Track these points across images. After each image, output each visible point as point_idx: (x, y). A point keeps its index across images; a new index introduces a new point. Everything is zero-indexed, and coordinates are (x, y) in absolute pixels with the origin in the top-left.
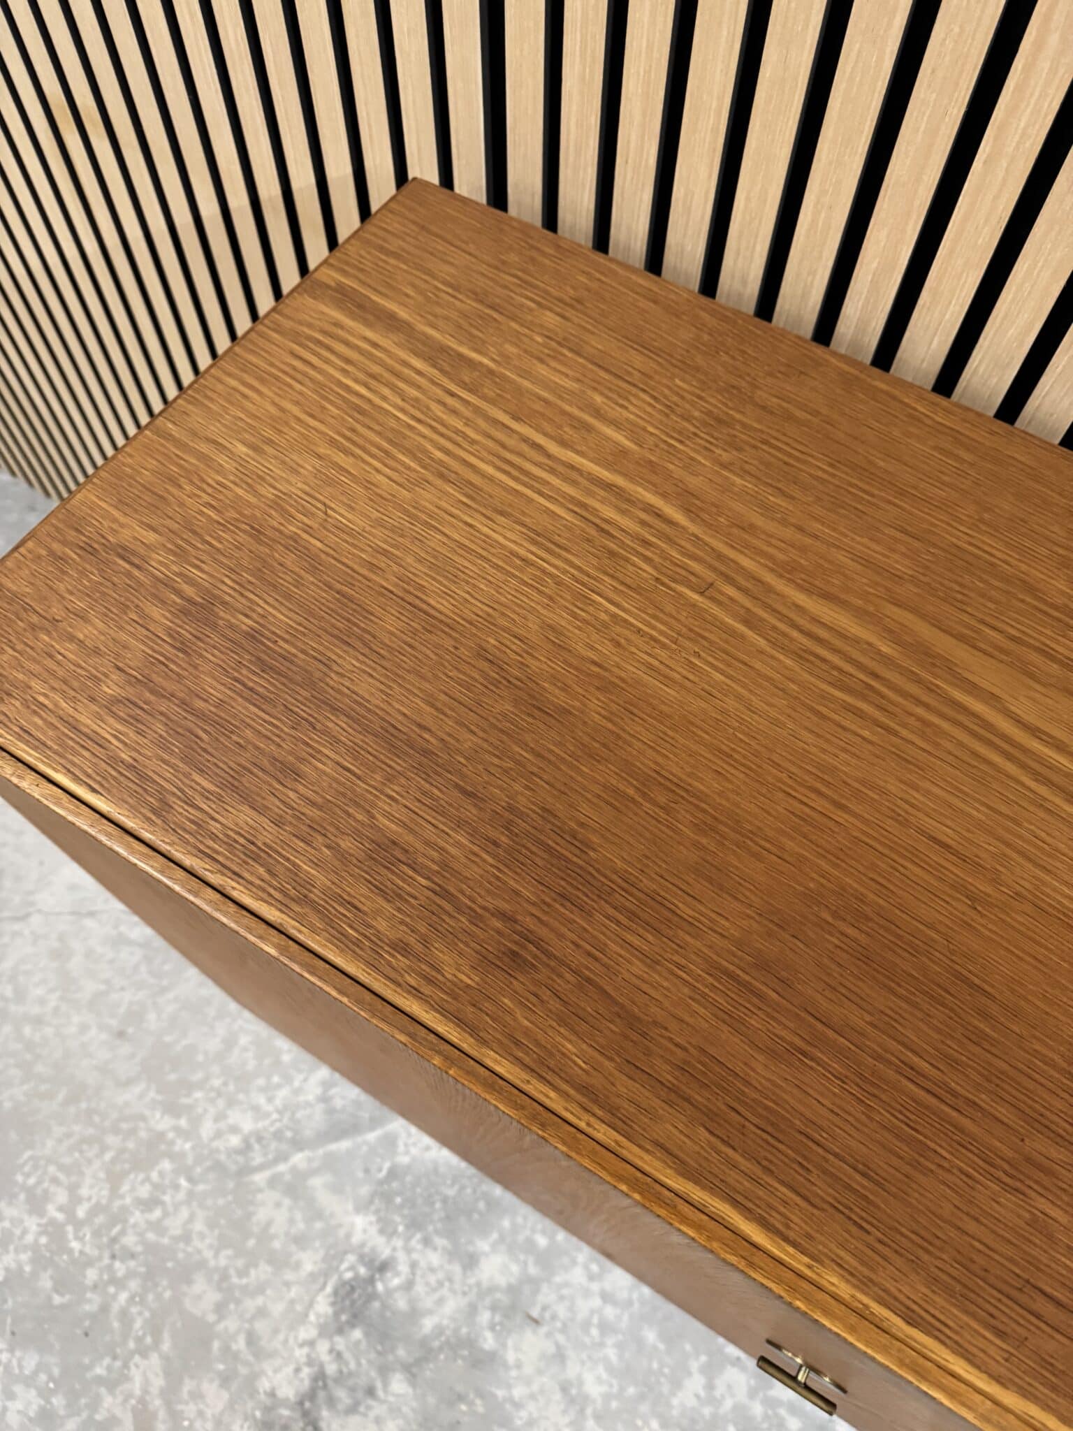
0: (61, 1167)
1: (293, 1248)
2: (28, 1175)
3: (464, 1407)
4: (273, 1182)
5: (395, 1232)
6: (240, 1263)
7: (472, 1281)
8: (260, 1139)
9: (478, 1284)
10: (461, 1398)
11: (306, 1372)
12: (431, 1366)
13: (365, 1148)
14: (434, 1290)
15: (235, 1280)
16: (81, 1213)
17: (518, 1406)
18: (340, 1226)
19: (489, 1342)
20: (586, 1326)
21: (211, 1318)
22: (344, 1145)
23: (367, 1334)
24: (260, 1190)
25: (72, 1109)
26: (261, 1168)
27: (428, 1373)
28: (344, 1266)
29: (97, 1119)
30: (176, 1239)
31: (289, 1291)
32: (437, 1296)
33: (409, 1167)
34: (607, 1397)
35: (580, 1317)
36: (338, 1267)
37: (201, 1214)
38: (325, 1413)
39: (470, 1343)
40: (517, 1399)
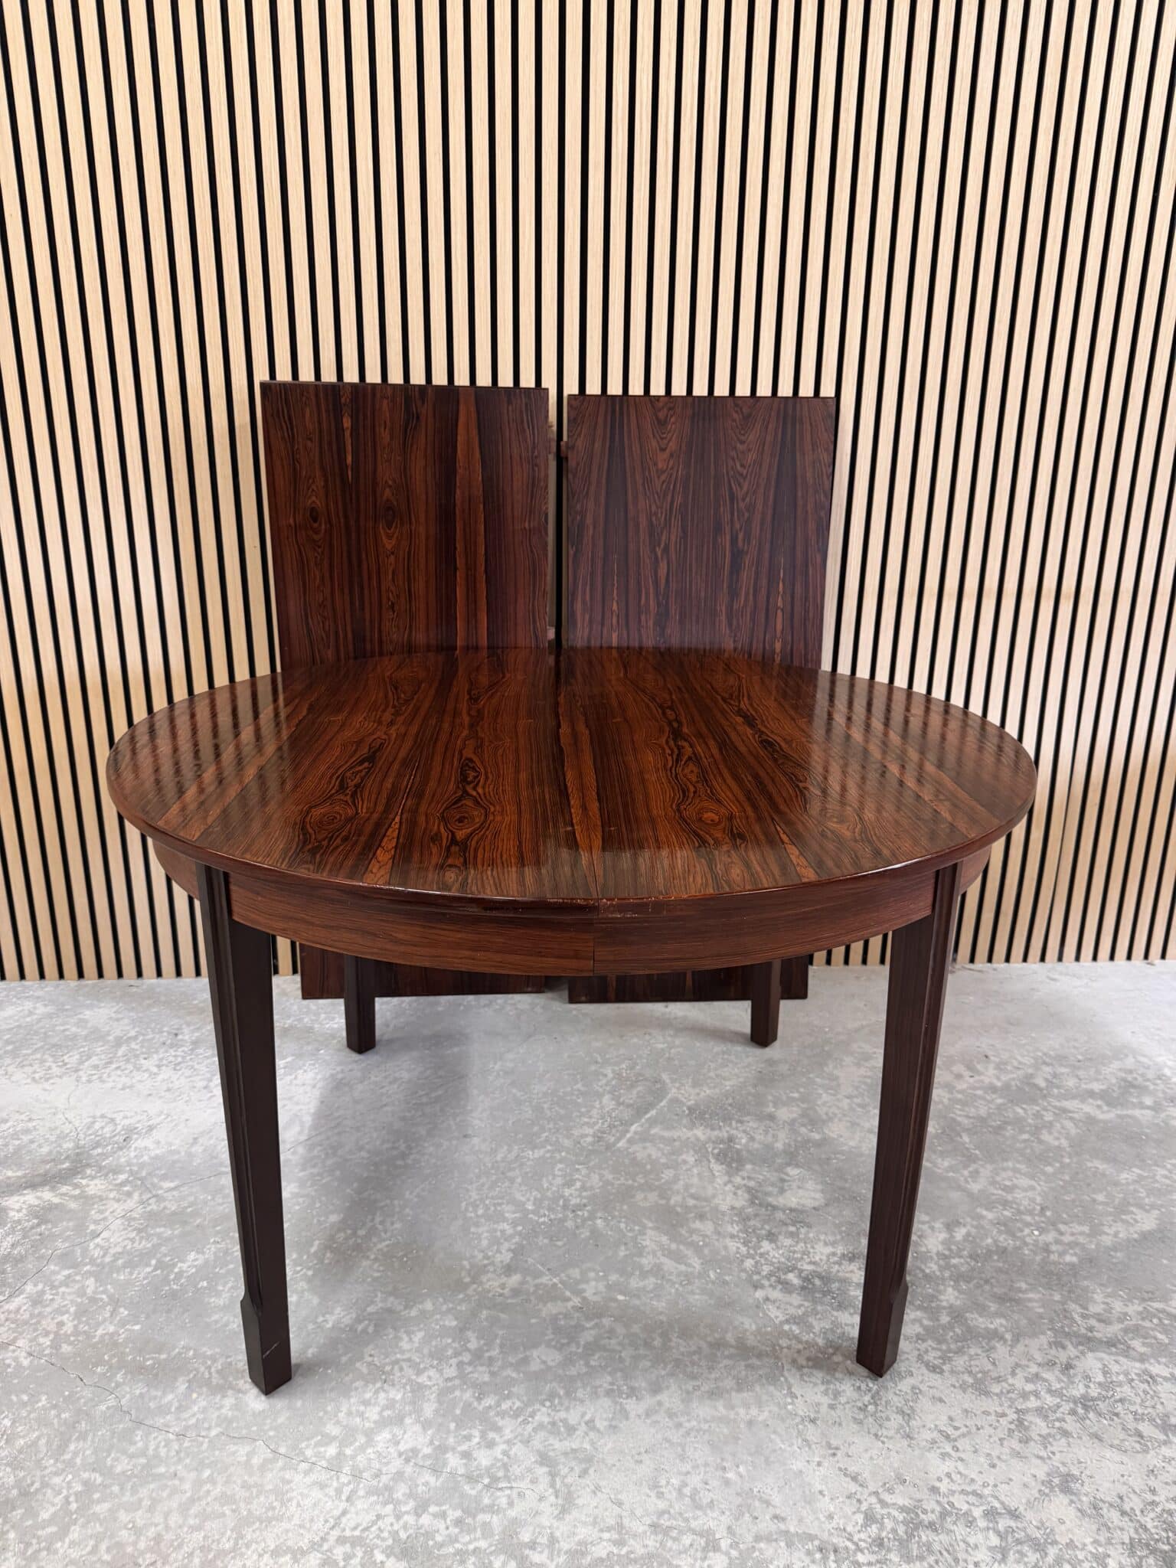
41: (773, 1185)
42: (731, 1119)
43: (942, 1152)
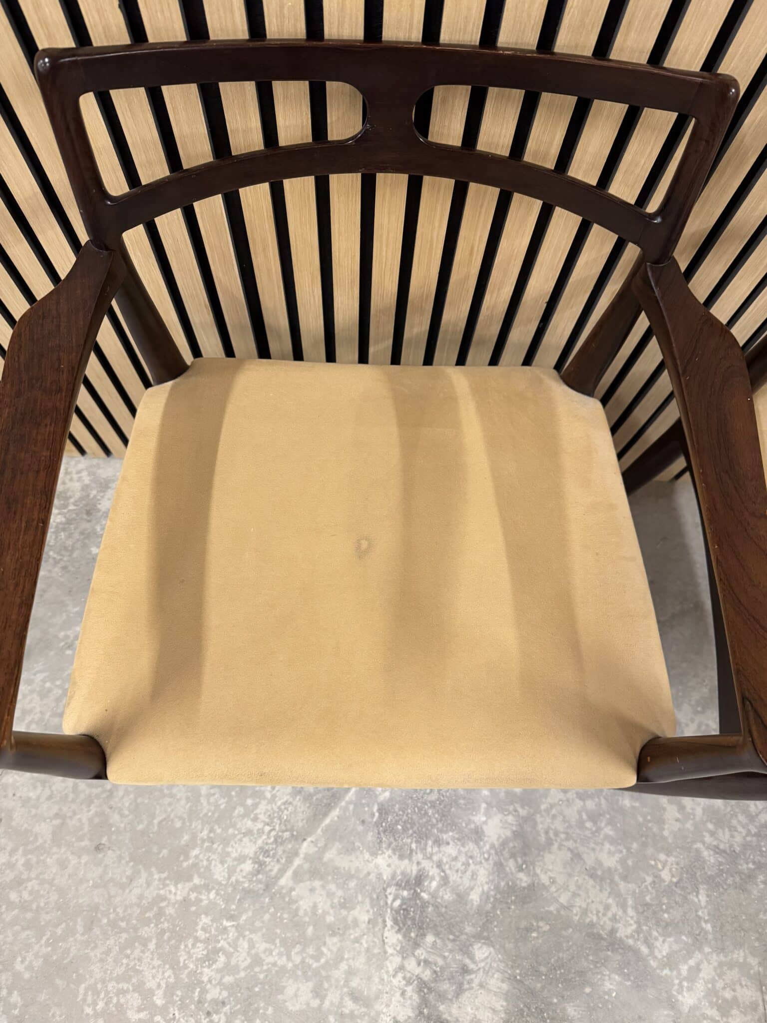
0: (119, 979)
1: (344, 912)
2: (95, 1003)
3: (534, 935)
4: (297, 877)
5: (411, 851)
6: (311, 951)
7: (487, 847)
8: (266, 853)
9: (493, 846)
10: (528, 931)
11: (409, 989)
12: (495, 923)
13: (351, 807)
14: (465, 872)
15: (315, 965)
16: (159, 1001)
17: (568, 908)
18: (369, 874)
19: (524, 879)
20: (581, 824)
21: (315, 1003)
22: (335, 813)
23: (437, 934)
24: (292, 889)
25: (97, 931)
26: (283, 871)
27: (495, 929)
28: (390, 898)
29: (123, 924)
30: (250, 967)
31: (361, 944)
32: (469, 873)
33: (391, 799)
34: (623, 861)
35: (573, 821)
36: (387, 903)
37: (256, 937)
38: (442, 1008)
39: (512, 889)
40: (565, 904)
41: (451, 978)
42: (427, 837)
43: (667, 925)
